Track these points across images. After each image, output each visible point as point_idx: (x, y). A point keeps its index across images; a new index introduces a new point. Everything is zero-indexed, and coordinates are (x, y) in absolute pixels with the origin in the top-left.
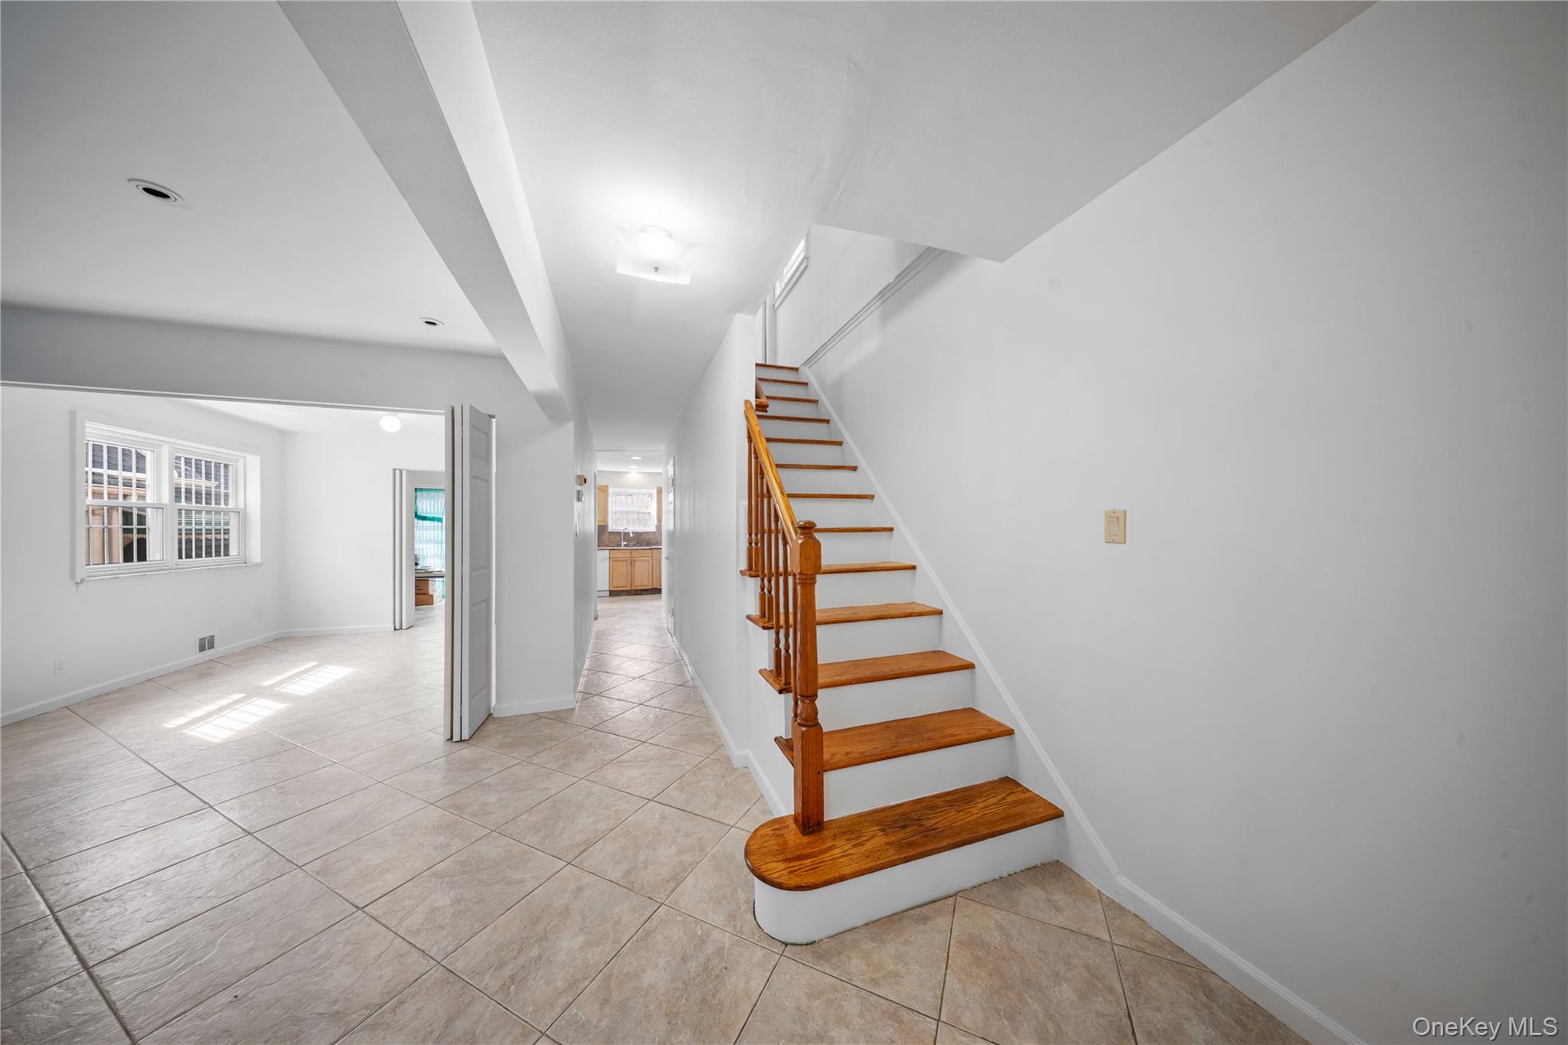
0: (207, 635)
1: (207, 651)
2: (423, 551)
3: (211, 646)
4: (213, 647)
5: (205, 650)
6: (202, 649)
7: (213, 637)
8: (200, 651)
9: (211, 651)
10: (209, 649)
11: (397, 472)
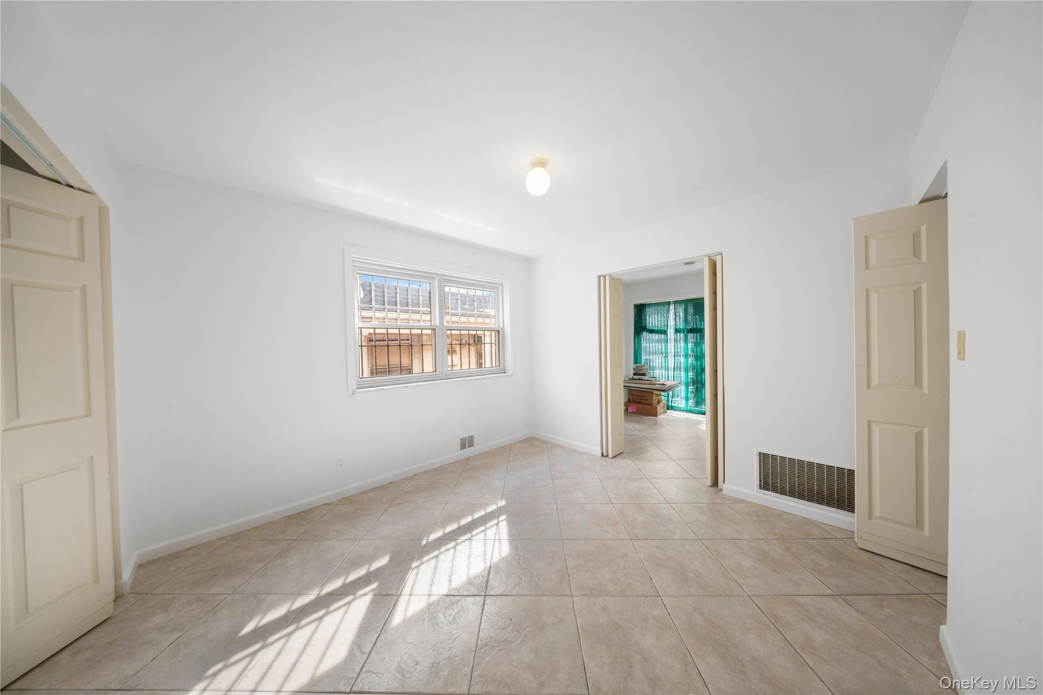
0: (467, 435)
1: (467, 449)
2: (653, 363)
3: (471, 444)
4: (473, 446)
5: (466, 448)
6: (463, 447)
7: (472, 437)
8: (461, 450)
9: (471, 449)
10: (468, 447)
11: (602, 278)
